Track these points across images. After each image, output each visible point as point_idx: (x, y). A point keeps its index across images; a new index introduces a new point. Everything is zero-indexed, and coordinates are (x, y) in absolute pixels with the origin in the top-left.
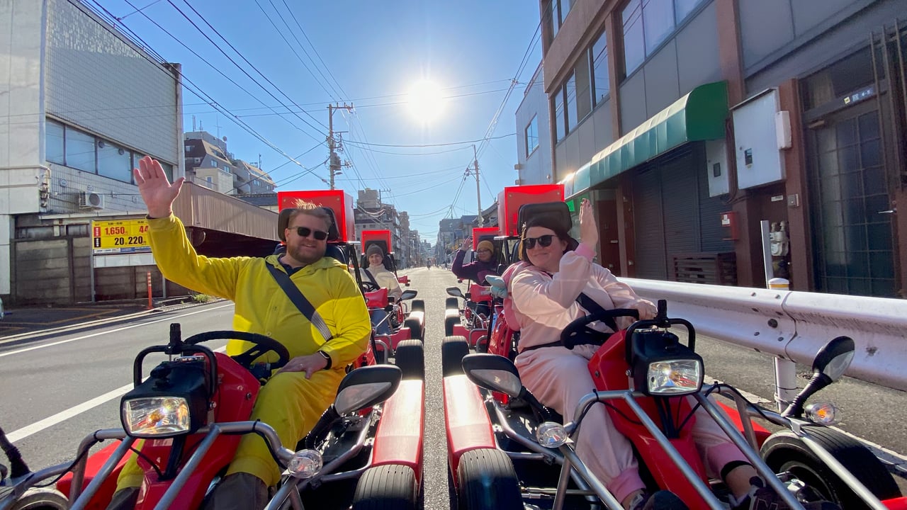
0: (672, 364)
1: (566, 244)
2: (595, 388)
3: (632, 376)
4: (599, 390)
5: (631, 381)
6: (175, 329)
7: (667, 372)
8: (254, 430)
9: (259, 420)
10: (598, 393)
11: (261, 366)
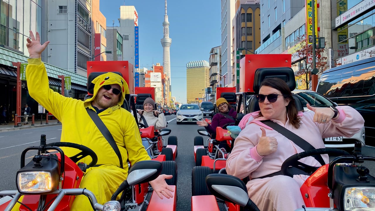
0: (363, 190)
1: (289, 101)
2: (304, 204)
3: (333, 197)
4: (307, 206)
5: (332, 201)
6: (43, 138)
7: (360, 196)
8: (83, 193)
9: (85, 188)
10: (306, 208)
11: (82, 164)
